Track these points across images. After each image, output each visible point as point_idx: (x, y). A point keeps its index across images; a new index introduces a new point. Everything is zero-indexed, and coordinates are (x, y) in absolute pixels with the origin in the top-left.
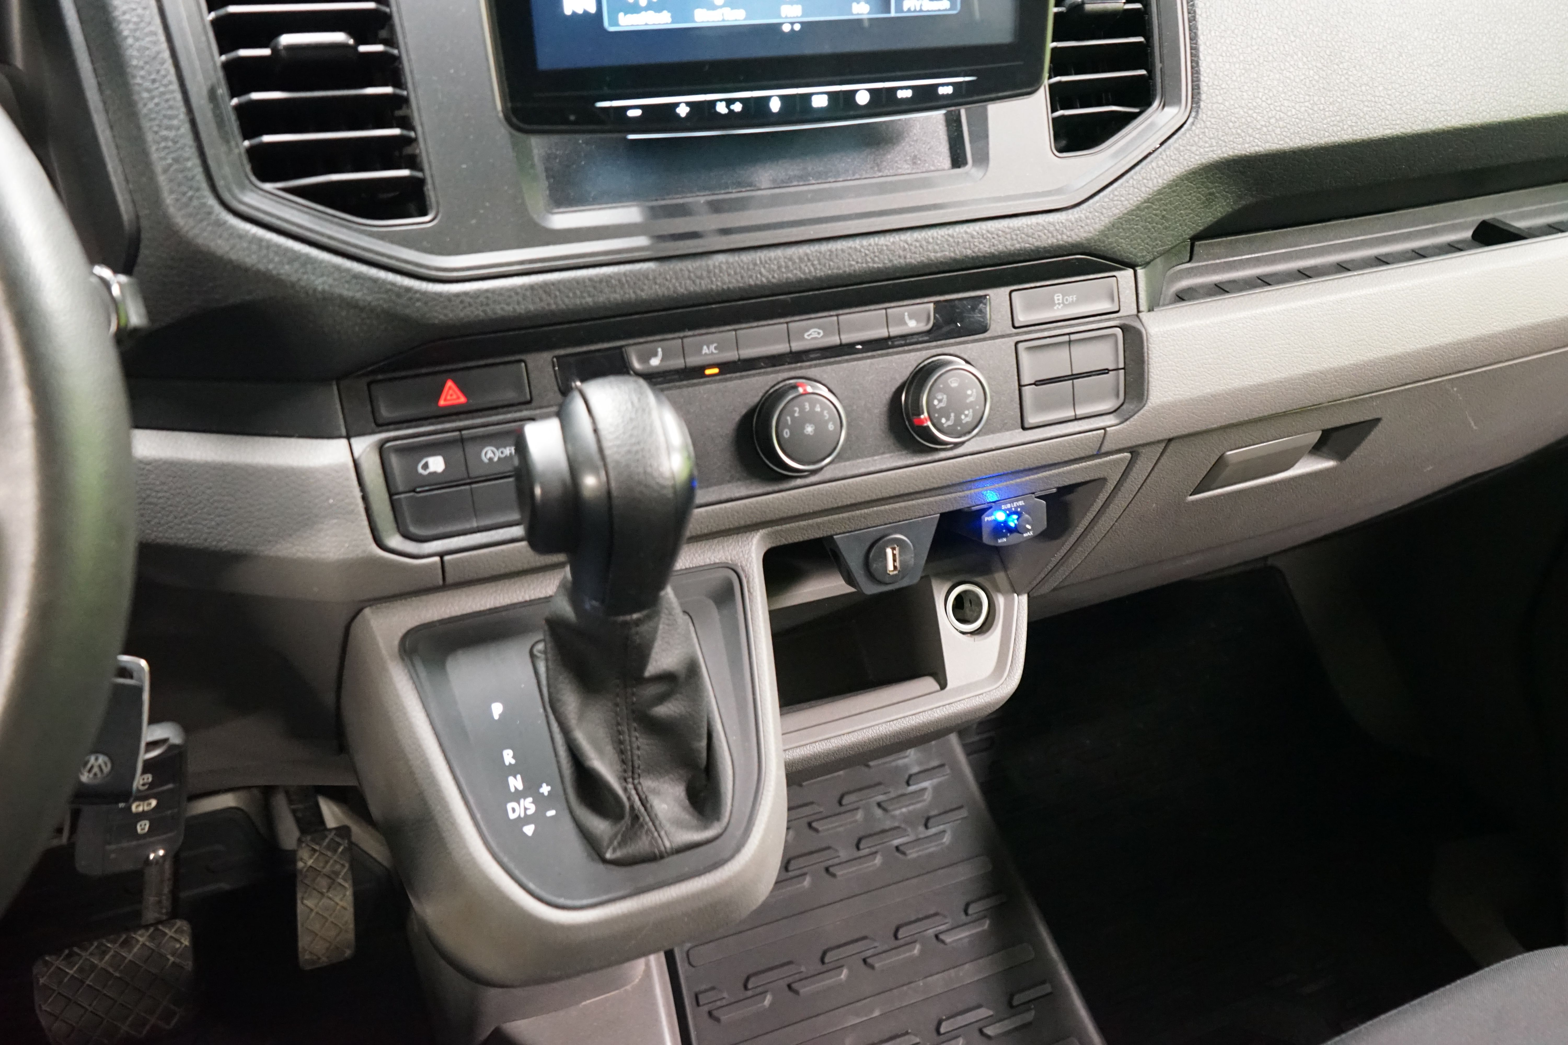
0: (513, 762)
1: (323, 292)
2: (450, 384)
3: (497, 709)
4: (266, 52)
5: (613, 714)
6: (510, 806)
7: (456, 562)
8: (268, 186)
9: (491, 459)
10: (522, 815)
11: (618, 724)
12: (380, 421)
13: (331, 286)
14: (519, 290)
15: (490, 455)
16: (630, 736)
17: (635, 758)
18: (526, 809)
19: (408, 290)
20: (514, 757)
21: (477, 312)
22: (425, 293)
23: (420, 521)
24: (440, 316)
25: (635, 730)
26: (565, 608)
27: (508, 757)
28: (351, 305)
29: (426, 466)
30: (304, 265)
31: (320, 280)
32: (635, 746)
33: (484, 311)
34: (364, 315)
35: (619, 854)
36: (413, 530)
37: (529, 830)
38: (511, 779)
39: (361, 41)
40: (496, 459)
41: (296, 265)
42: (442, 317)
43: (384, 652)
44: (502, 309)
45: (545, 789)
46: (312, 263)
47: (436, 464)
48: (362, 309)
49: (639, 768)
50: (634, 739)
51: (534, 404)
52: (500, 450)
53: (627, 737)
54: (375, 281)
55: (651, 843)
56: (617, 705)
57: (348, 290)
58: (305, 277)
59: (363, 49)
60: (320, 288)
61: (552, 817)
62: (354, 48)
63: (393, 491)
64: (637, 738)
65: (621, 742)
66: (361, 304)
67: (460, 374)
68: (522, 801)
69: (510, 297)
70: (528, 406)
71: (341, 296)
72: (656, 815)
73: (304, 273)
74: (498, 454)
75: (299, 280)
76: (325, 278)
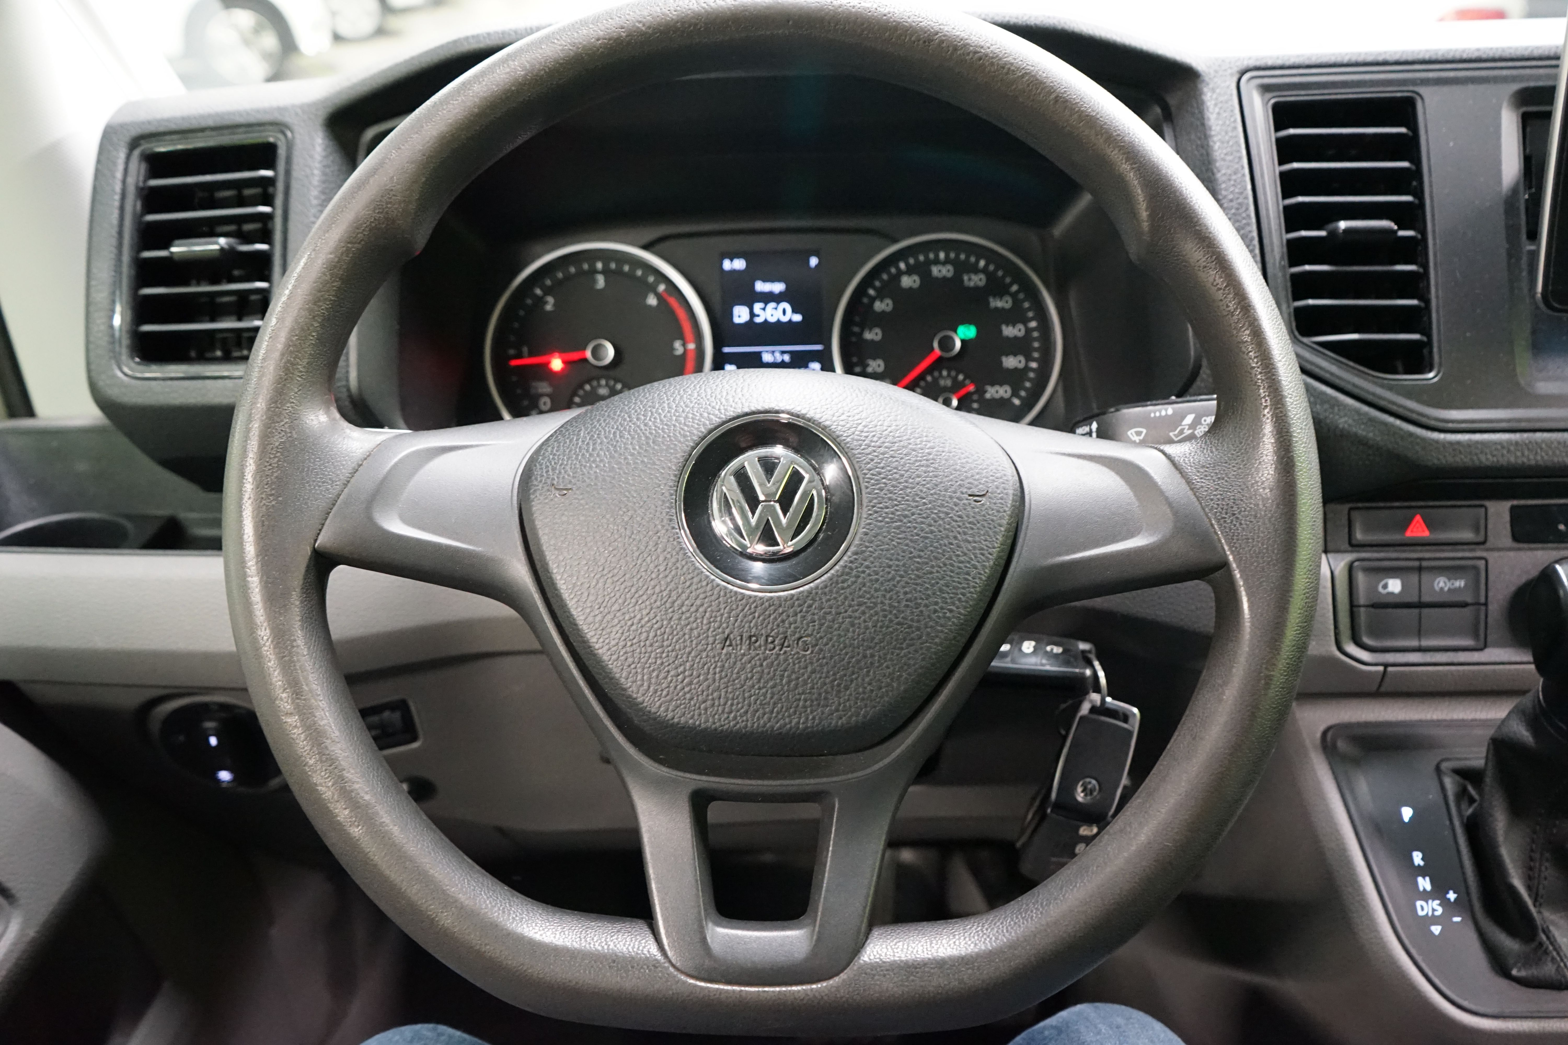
0: (1422, 863)
1: (1342, 430)
2: (1418, 518)
3: (1407, 813)
4: (1323, 233)
5: (1528, 840)
6: (1419, 903)
7: (1395, 674)
8: (1305, 340)
9: (1442, 589)
10: (1430, 914)
11: (1532, 850)
12: (1354, 542)
13: (1349, 425)
14: (1505, 444)
15: (1442, 584)
16: (1540, 865)
17: (1541, 887)
18: (1434, 910)
19: (1411, 434)
20: (1423, 859)
21: (1463, 460)
22: (1424, 439)
23: (1374, 633)
24: (1434, 459)
25: (1547, 860)
26: (1522, 732)
27: (1418, 858)
28: (1363, 442)
29: (1385, 586)
30: (1332, 407)
31: (1343, 420)
32: (1543, 875)
33: (1471, 459)
34: (1370, 452)
35: (1523, 973)
36: (1367, 640)
37: (1436, 929)
38: (1420, 880)
39: (1401, 228)
40: (1446, 589)
41: (1326, 406)
42: (1436, 461)
43: (1308, 742)
44: (1487, 459)
45: (1452, 896)
46: (1338, 406)
47: (1394, 586)
48: (1370, 447)
49: (1542, 897)
50: (1543, 868)
51: (1488, 545)
52: (1452, 581)
53: (1537, 864)
54: (1386, 424)
55: (1557, 970)
56: (1535, 832)
57: (1363, 430)
58: (1331, 416)
59: (1401, 233)
60: (1341, 426)
61: (1457, 923)
62: (1395, 232)
63: (1355, 603)
64: (1546, 868)
65: (1531, 869)
66: (1371, 442)
67: (1427, 510)
68: (1430, 902)
69: (1496, 449)
70: (1482, 547)
71: (1356, 434)
72: (1560, 947)
73: (1330, 413)
74: (1449, 585)
75: (1326, 418)
76: (1346, 419)
